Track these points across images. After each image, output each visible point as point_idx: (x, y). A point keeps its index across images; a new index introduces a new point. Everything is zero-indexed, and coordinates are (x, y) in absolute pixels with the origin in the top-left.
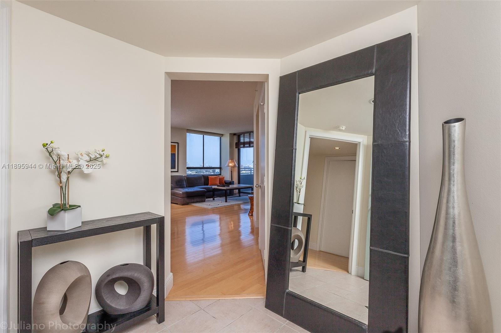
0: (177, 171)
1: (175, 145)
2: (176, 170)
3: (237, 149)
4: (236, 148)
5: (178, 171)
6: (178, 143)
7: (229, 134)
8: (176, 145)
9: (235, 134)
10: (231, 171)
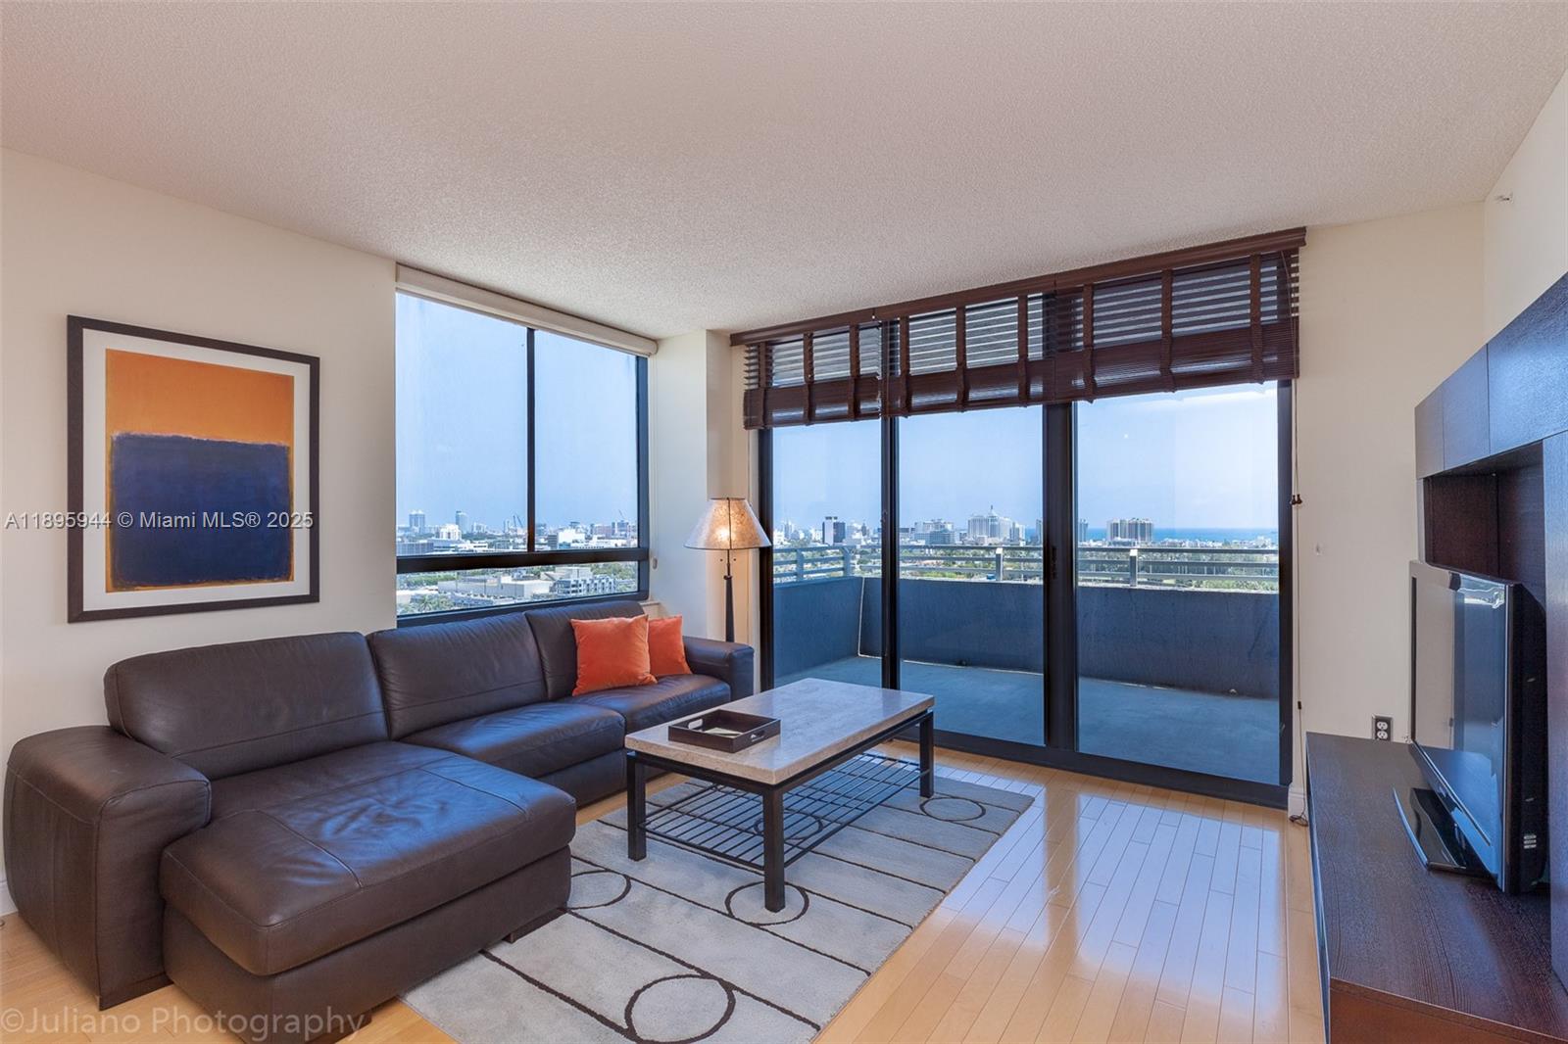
0: (306, 592)
1: (288, 381)
2: (299, 584)
3: (753, 434)
4: (748, 425)
5: (313, 597)
6: (314, 363)
7: (705, 333)
8: (300, 373)
9: (736, 339)
10: (729, 579)
